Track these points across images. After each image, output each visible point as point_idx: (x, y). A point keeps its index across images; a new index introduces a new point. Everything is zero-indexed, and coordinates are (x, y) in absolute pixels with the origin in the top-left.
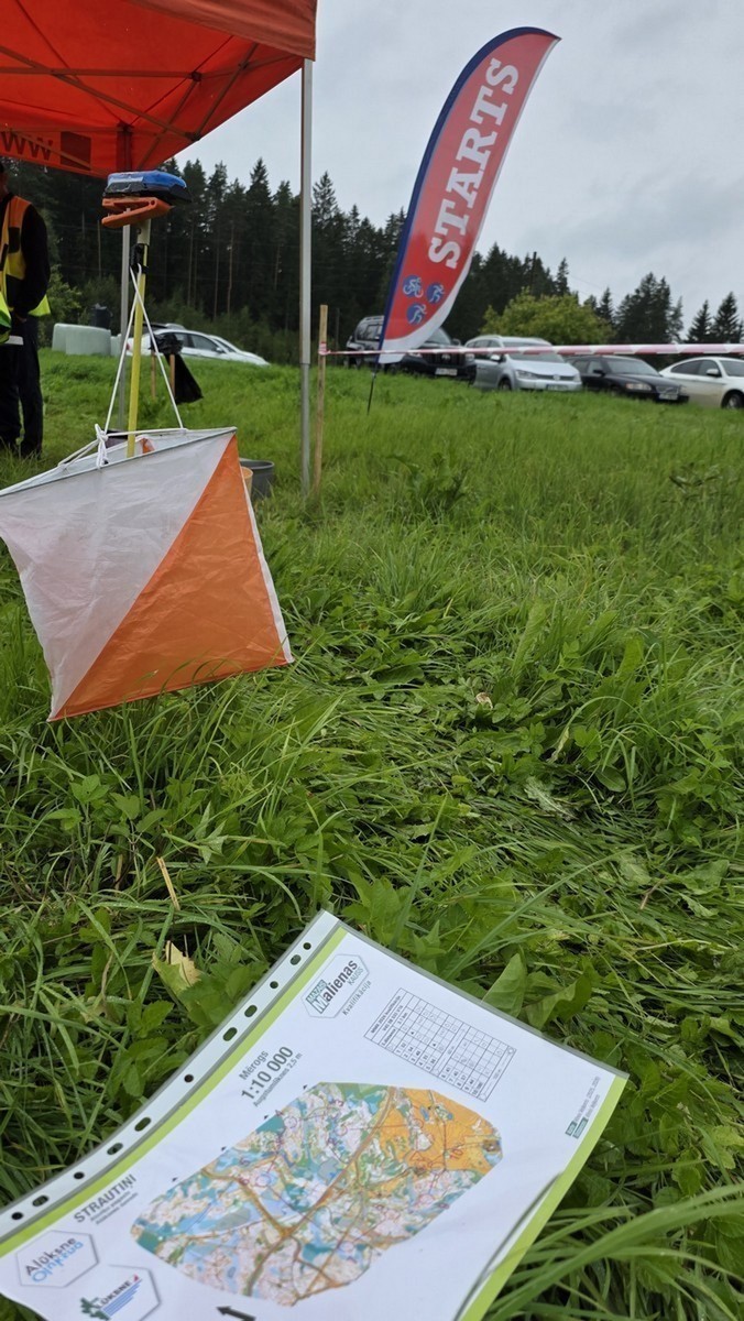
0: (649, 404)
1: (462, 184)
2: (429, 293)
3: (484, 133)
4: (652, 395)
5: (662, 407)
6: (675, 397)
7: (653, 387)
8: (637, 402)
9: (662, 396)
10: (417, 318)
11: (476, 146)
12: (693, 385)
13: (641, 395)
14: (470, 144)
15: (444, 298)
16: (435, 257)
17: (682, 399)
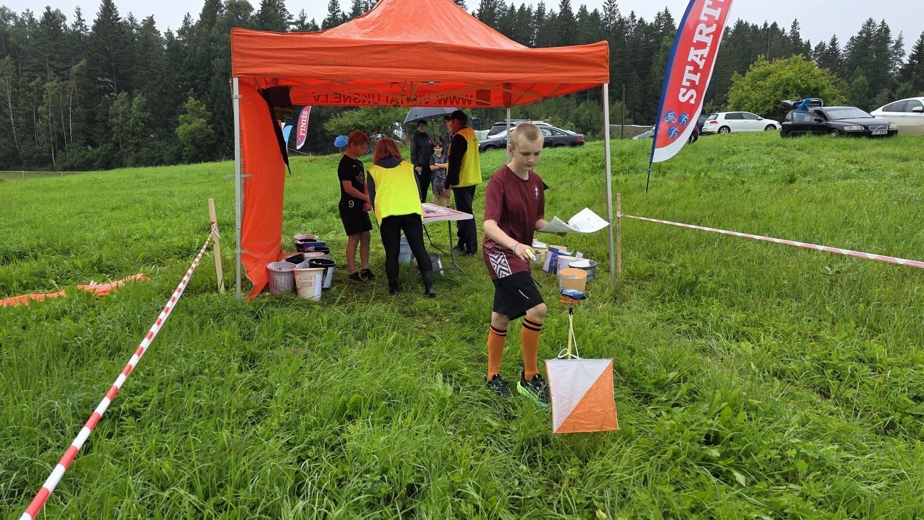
0: (864, 141)
1: (697, 56)
2: (680, 119)
3: (708, 26)
4: (866, 133)
5: (874, 141)
6: (885, 132)
7: (866, 127)
8: (852, 141)
9: (874, 133)
10: (674, 135)
11: (704, 34)
12: (902, 119)
13: (856, 134)
14: (701, 32)
15: (689, 121)
16: (683, 99)
17: (892, 133)
